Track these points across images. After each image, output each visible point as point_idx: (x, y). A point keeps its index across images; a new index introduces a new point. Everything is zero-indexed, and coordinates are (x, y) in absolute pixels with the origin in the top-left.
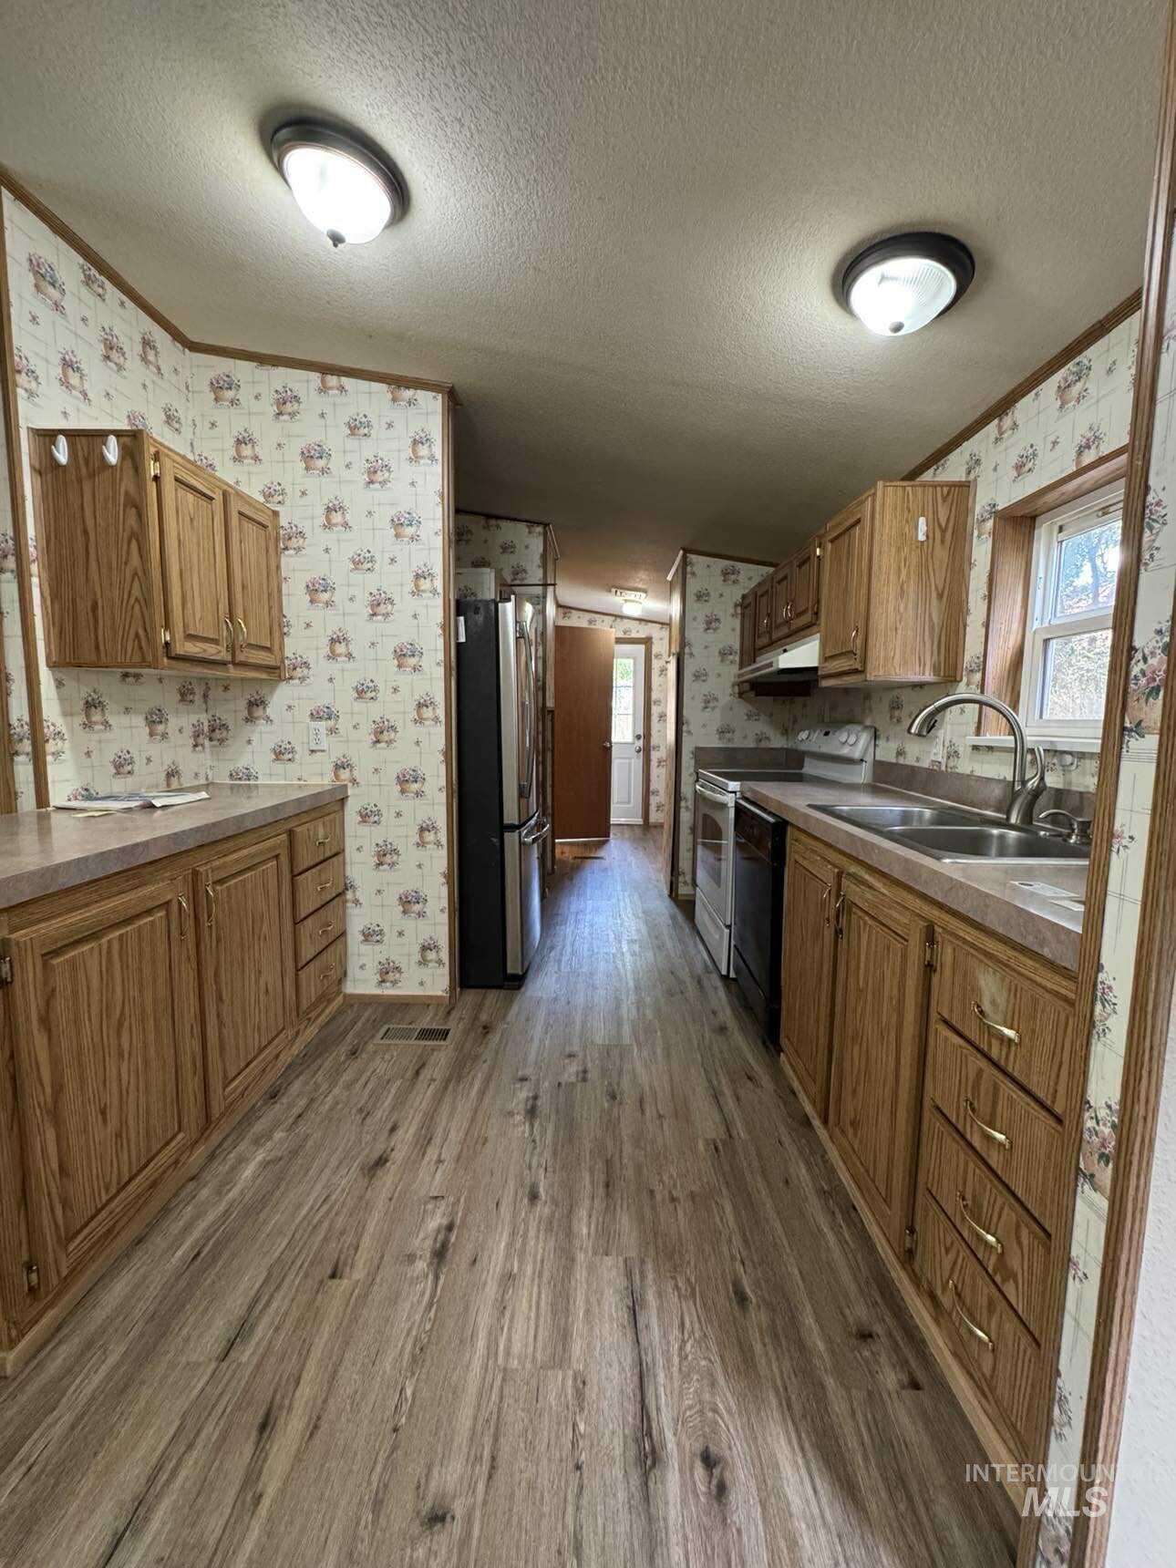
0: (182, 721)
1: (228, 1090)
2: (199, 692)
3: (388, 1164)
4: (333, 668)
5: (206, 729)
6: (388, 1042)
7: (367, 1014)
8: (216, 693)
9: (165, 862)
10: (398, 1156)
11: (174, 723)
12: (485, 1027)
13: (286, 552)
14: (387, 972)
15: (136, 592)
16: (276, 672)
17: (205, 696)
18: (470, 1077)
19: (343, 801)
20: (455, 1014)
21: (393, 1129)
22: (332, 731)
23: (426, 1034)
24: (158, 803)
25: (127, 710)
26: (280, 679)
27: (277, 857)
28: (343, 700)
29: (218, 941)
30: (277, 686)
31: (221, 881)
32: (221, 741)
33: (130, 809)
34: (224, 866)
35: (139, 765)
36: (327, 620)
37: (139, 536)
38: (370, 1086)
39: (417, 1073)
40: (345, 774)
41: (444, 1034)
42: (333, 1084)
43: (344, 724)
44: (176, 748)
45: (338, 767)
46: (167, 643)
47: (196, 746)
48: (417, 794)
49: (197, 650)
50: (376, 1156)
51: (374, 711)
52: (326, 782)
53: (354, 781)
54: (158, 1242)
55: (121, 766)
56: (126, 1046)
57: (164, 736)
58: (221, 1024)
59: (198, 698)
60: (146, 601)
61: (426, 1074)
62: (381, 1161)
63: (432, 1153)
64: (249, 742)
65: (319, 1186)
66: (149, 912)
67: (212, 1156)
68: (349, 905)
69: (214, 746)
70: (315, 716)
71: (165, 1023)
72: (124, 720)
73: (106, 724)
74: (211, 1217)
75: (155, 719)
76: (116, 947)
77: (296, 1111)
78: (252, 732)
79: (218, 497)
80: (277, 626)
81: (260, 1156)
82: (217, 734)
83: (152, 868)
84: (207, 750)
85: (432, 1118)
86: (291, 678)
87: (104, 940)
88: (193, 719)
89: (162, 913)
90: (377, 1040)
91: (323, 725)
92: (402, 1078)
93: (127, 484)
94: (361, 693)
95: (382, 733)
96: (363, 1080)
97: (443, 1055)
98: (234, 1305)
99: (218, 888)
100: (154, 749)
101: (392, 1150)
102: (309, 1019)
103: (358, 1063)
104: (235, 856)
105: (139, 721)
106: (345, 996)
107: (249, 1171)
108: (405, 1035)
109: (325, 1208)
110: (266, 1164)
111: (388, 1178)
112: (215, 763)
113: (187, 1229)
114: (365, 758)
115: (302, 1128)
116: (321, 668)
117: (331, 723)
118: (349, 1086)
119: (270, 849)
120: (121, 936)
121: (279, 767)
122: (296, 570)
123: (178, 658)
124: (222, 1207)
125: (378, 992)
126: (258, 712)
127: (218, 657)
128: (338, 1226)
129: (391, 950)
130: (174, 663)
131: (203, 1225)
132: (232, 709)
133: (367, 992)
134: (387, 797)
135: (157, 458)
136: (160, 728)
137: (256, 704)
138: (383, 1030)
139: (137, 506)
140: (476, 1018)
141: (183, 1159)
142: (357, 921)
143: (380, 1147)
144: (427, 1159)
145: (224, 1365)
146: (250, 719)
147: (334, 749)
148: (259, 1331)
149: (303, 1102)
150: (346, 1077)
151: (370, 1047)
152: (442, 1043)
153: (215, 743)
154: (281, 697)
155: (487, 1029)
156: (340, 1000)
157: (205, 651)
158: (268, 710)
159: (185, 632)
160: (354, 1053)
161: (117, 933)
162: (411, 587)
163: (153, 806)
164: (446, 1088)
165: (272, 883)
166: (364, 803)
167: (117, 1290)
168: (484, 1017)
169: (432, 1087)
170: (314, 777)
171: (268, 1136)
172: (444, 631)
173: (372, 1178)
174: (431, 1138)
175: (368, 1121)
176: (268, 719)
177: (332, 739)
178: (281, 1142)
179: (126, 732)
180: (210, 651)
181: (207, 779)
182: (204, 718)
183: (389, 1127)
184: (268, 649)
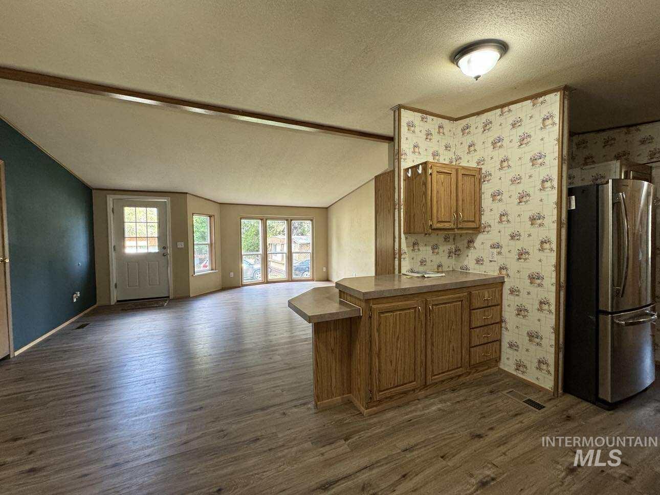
0: (444, 248)
1: (433, 378)
2: (451, 238)
3: (481, 439)
4: (501, 226)
5: (454, 251)
6: (509, 396)
7: (505, 380)
8: (458, 238)
9: (416, 295)
10: (487, 439)
11: (441, 249)
12: (568, 417)
13: (484, 183)
14: (519, 366)
15: (424, 210)
16: (478, 230)
17: (454, 239)
18: (543, 433)
19: (503, 283)
20: (553, 402)
21: (492, 429)
22: (499, 253)
23: (530, 402)
24: (426, 276)
25: (426, 245)
26: (479, 232)
27: (462, 301)
28: (505, 241)
29: (433, 325)
30: (477, 236)
31: (436, 305)
32: (458, 255)
33: (418, 277)
34: (437, 300)
35: (429, 263)
36: (499, 208)
37: (425, 193)
38: (490, 408)
39: (516, 415)
40: (504, 272)
41: (540, 407)
42: (477, 398)
43: (504, 250)
44: (442, 257)
45: (501, 269)
46: (431, 225)
47: (449, 256)
48: (539, 285)
49: (442, 226)
50: (478, 433)
51: (519, 245)
52: (495, 274)
53: (508, 275)
54: (403, 410)
55: (423, 262)
56: (399, 346)
57: (438, 253)
58: (432, 353)
59: (451, 240)
60: (425, 213)
61: (519, 418)
62: (480, 436)
63: (503, 449)
64: (468, 256)
65: (454, 428)
66: (409, 309)
67: (426, 397)
68: (503, 329)
69: (456, 257)
70: (493, 247)
71: (412, 345)
72: (424, 248)
73: (419, 250)
74: (419, 413)
75: (435, 247)
76: (398, 317)
77: (458, 399)
78: (469, 252)
79: (454, 172)
80: (479, 211)
81: (439, 406)
82: (457, 253)
83: (412, 296)
84: (454, 258)
85: (511, 436)
86: (484, 232)
87: (395, 314)
88: (449, 247)
89: (413, 310)
90: (505, 392)
91: (495, 251)
92: (507, 413)
93: (423, 178)
94: (512, 237)
95: (522, 255)
96: (489, 404)
97: (534, 415)
98: (412, 441)
99: (434, 307)
100: (434, 258)
101: (486, 436)
102: (477, 370)
103: (493, 397)
104: (442, 297)
105: (429, 248)
106: (499, 368)
107: (434, 408)
108: (520, 397)
109: (451, 436)
110: (439, 410)
111: (478, 444)
112: (456, 263)
113: (411, 412)
114: (514, 265)
115: (457, 406)
116: (496, 227)
117: (499, 250)
118: (482, 402)
119: (460, 297)
120: (400, 314)
121: (477, 266)
122: (487, 189)
123: (434, 229)
124: (422, 413)
125: (515, 373)
126: (471, 245)
127: (450, 227)
128: (452, 444)
129: (521, 355)
130: (434, 231)
131: (414, 414)
132: (462, 244)
133: (510, 371)
134: (524, 284)
135: (431, 168)
136: (436, 251)
137: (471, 241)
138: (511, 390)
139: (425, 184)
140: (566, 410)
141: (417, 391)
142: (507, 338)
143: (482, 432)
144: (499, 449)
145: (403, 453)
146: (468, 247)
147: (500, 260)
148: (415, 453)
149: (461, 398)
150: (483, 399)
151: (500, 394)
152: (537, 410)
153: (456, 256)
154: (480, 239)
155: (569, 418)
156: (495, 369)
157: (444, 226)
158: (475, 244)
159: (437, 220)
160: (492, 392)
161: (399, 312)
162: (540, 187)
163: (424, 277)
164: (526, 429)
165: (459, 311)
166: (512, 285)
167: (390, 415)
168: (571, 412)
169: (520, 425)
170: (492, 271)
171: (445, 401)
172: (557, 205)
173: (472, 439)
174: (505, 443)
175: (482, 420)
176: (475, 248)
177: (499, 257)
178: (448, 406)
179: (425, 252)
180: (447, 225)
181: (453, 268)
182: (453, 247)
183: (490, 427)
184: (473, 221)
